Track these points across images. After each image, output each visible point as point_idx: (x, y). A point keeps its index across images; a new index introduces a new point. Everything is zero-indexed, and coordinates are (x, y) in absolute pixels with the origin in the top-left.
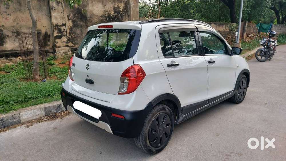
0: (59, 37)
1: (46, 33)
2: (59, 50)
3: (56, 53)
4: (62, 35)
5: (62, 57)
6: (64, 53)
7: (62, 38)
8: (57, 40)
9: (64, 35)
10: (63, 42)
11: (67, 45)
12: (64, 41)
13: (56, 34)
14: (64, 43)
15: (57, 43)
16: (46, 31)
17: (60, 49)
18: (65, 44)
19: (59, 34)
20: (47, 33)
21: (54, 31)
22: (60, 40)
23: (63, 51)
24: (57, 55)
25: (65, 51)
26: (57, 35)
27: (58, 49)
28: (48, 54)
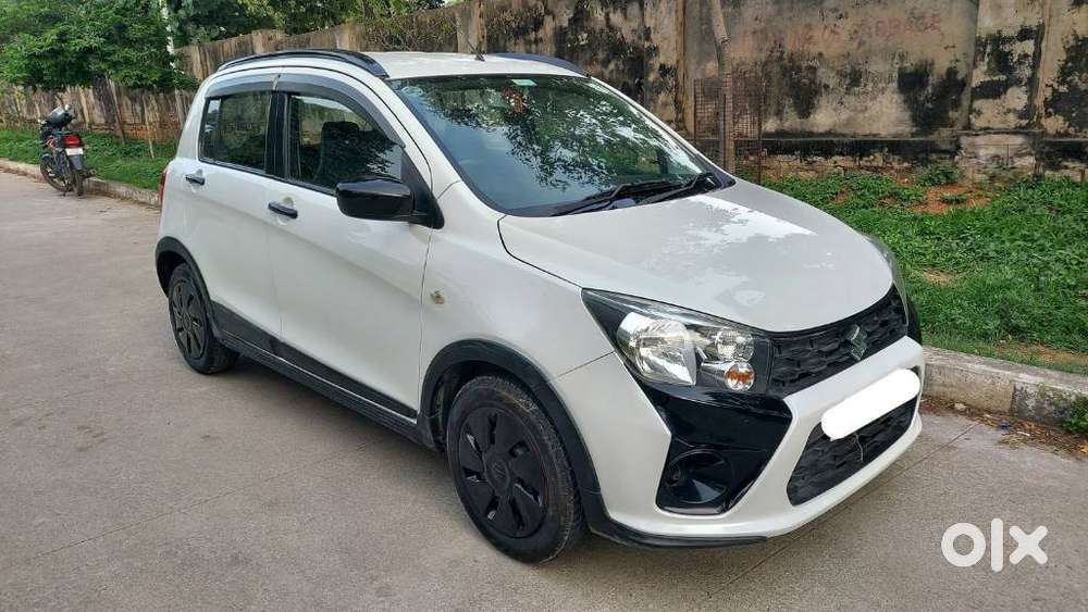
0: (993, 91)
1: (951, 72)
2: (973, 145)
3: (957, 158)
4: (1006, 81)
5: (980, 177)
6: (996, 157)
7: (1005, 93)
8: (978, 104)
9: (1018, 82)
10: (1009, 111)
11: (1020, 127)
12: (1011, 107)
13: (979, 76)
14: (1011, 117)
15: (979, 113)
16: (953, 65)
17: (980, 140)
18: (1012, 121)
19: (996, 78)
20: (956, 73)
21: (975, 66)
22: (998, 101)
23: (992, 151)
24: (962, 165)
25: (1002, 152)
26: (988, 79)
27: (970, 139)
28: (934, 156)
